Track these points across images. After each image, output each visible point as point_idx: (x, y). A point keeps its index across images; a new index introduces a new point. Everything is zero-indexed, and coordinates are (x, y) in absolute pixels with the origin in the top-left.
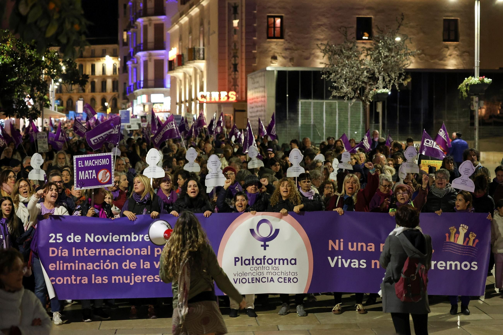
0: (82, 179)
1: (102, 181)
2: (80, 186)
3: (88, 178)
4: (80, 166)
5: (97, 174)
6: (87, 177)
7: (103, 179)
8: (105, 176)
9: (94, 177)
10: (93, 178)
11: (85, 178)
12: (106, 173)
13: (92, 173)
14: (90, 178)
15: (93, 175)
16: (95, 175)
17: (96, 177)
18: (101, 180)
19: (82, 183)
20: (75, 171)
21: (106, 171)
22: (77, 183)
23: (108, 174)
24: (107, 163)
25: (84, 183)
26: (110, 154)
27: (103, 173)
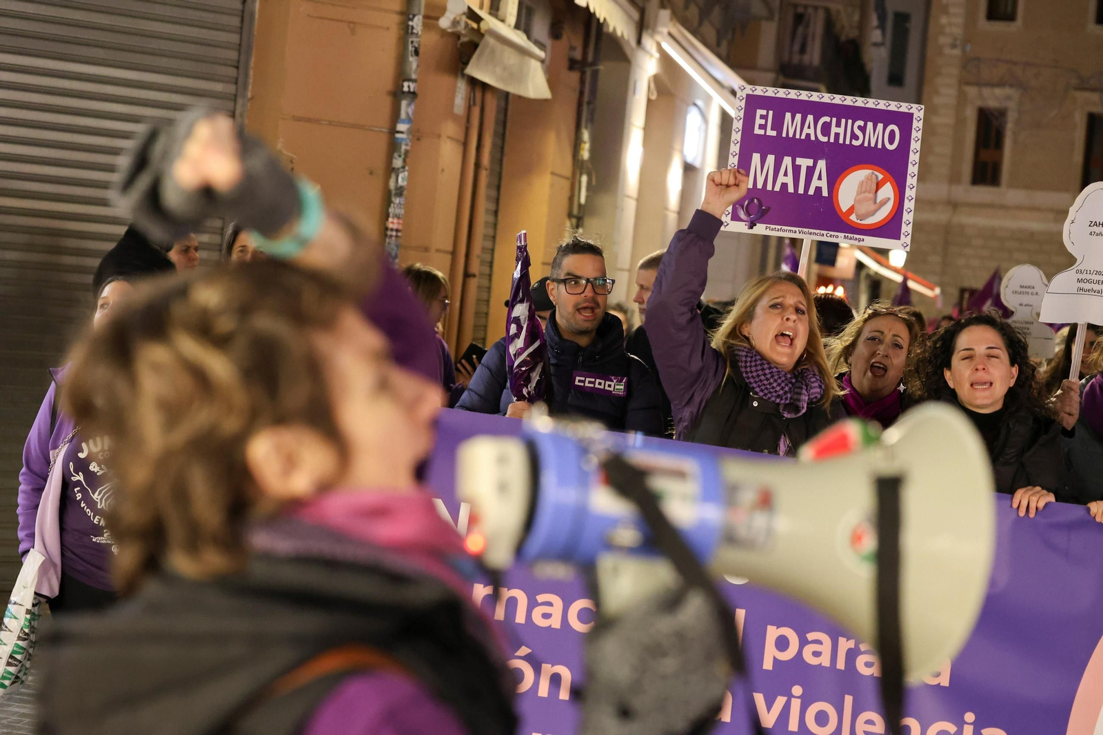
0: (760, 186)
1: (853, 217)
2: (748, 213)
3: (791, 189)
4: (758, 132)
5: (833, 182)
6: (784, 186)
7: (862, 209)
8: (871, 195)
9: (818, 189)
10: (811, 192)
11: (777, 188)
12: (879, 186)
14: (801, 191)
15: (815, 183)
16: (823, 184)
17: (825, 193)
18: (851, 210)
19: (761, 204)
21: (881, 177)
23: (887, 191)
24: (891, 141)
25: (768, 209)
26: (911, 111)
27: (864, 184)
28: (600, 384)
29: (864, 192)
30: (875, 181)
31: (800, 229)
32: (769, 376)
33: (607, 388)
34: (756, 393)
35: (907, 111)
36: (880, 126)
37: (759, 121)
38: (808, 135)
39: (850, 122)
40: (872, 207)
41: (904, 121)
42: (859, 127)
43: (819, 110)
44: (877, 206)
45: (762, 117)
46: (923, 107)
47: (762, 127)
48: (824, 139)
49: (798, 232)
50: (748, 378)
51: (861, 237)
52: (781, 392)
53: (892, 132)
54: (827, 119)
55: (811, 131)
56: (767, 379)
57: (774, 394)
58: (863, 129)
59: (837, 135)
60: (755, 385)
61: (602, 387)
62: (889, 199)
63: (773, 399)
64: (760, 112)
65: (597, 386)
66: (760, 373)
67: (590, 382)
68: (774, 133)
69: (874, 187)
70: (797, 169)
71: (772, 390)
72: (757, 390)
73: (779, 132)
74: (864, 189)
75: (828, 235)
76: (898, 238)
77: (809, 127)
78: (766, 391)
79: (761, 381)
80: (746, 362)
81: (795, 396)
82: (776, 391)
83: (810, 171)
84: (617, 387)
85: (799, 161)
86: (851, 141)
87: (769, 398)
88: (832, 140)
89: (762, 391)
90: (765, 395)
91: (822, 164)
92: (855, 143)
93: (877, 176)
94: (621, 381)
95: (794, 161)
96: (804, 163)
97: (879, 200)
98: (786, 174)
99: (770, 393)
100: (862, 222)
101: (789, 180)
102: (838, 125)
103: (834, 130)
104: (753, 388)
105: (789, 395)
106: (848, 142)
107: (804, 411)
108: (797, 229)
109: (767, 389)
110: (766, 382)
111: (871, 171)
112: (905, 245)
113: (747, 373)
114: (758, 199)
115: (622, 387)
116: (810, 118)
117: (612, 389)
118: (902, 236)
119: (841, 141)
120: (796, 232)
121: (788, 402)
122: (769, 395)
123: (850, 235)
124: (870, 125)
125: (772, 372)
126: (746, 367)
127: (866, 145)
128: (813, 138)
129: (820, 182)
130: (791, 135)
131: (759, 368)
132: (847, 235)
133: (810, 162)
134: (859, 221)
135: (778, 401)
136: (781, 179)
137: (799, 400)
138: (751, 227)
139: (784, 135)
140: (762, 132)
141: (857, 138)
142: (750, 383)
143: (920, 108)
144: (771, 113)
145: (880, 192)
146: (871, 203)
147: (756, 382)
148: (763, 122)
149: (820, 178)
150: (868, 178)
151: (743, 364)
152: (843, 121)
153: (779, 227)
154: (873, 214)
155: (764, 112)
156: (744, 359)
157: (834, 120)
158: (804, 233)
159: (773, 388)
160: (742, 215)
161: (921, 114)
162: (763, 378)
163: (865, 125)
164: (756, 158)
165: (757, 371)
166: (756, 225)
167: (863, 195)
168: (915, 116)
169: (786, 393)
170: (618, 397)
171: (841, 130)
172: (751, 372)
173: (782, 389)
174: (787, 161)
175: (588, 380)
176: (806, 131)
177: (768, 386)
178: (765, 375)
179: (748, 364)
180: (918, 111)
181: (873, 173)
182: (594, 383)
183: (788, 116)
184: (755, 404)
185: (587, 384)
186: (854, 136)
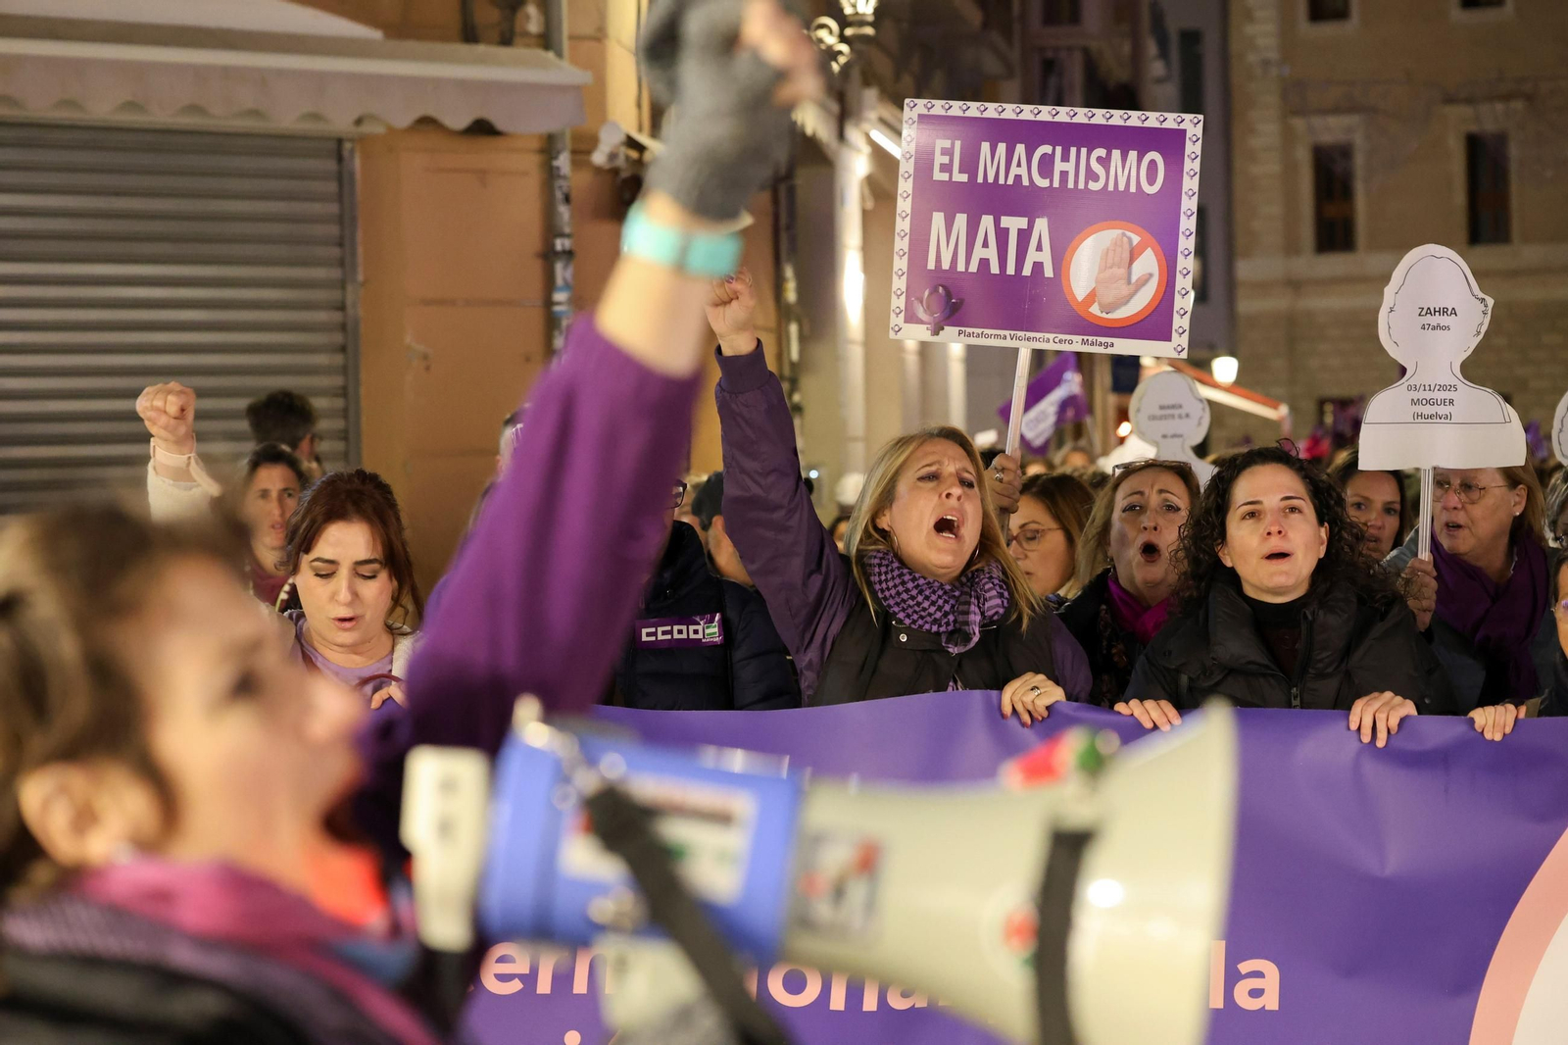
0: (946, 265)
1: (1095, 309)
2: (931, 312)
3: (995, 269)
4: (939, 176)
6: (984, 263)
7: (1108, 295)
8: (1122, 271)
9: (1038, 267)
10: (1027, 271)
11: (973, 267)
12: (1134, 255)
14: (1011, 270)
15: (1032, 256)
16: (1045, 257)
17: (1049, 272)
18: (1092, 297)
19: (949, 295)
20: (904, 205)
21: (1136, 239)
22: (913, 291)
23: (1148, 263)
24: (1151, 181)
25: (961, 302)
26: (1182, 126)
27: (1109, 255)
28: (680, 632)
29: (1111, 267)
30: (1127, 247)
31: (1013, 333)
32: (914, 592)
33: (692, 636)
34: (900, 621)
35: (1174, 126)
36: (1133, 155)
37: (939, 159)
38: (1018, 178)
39: (1084, 151)
40: (1125, 290)
41: (1171, 143)
42: (1099, 159)
43: (1033, 134)
44: (1132, 288)
45: (944, 152)
46: (1201, 117)
47: (946, 168)
48: (1043, 183)
49: (1008, 337)
50: (885, 599)
51: (1109, 340)
52: (938, 615)
53: (1153, 163)
54: (1046, 149)
55: (1023, 171)
56: (913, 598)
57: (928, 619)
58: (1105, 162)
59: (1064, 174)
60: (896, 609)
61: (684, 636)
62: (1151, 275)
63: (927, 627)
64: (941, 143)
65: (676, 636)
66: (901, 588)
67: (664, 633)
68: (964, 178)
69: (1126, 255)
70: (1002, 235)
71: (923, 614)
72: (901, 615)
73: (973, 175)
74: (1109, 262)
75: (1057, 340)
76: (1168, 338)
77: (1019, 165)
78: (915, 617)
79: (904, 601)
80: (880, 574)
81: (961, 618)
82: (930, 615)
83: (1024, 236)
84: (707, 631)
85: (1006, 221)
86: (1086, 183)
87: (921, 627)
88: (1056, 184)
89: (908, 616)
90: (914, 622)
91: (1042, 225)
92: (1094, 186)
93: (1130, 239)
94: (712, 621)
95: (997, 222)
96: (1014, 224)
97: (1134, 278)
98: (985, 245)
99: (922, 617)
100: (1109, 316)
101: (992, 254)
102: (1065, 158)
103: (1059, 166)
104: (895, 613)
105: (951, 618)
106: (1081, 186)
107: (976, 639)
108: (1007, 333)
109: (915, 612)
110: (911, 603)
111: (1120, 231)
112: (1179, 349)
113: (882, 591)
114: (942, 286)
115: (716, 630)
116: (1020, 149)
117: (700, 636)
118: (1174, 335)
119: (1071, 185)
120: (1005, 338)
121: (950, 628)
122: (920, 622)
123: (1090, 338)
124: (1116, 154)
125: (918, 585)
126: (880, 582)
127: (1111, 188)
128: (1026, 182)
129: (1040, 255)
130: (991, 180)
131: (897, 581)
132: (1085, 338)
133: (1022, 222)
134: (1104, 315)
135: (935, 628)
136: (979, 252)
137: (967, 623)
138: (935, 333)
139: (980, 180)
140: (945, 177)
141: (1096, 178)
142: (890, 606)
143: (1196, 121)
144: (958, 144)
145: (1136, 265)
146: (1123, 282)
147: (897, 604)
148: (946, 160)
149: (1039, 248)
150: (1116, 244)
151: (877, 579)
152: (1073, 150)
153: (979, 331)
154: (1128, 301)
155: (947, 142)
156: (877, 570)
157: (1059, 149)
158: (1019, 339)
159: (924, 609)
160: (921, 313)
161: (1199, 130)
162: (905, 596)
163: (1109, 154)
164: (938, 219)
165: (895, 586)
166: (943, 329)
167: (1108, 272)
168: (1188, 135)
169: (946, 614)
170: (713, 646)
171: (1070, 167)
172: (888, 589)
173: (940, 609)
174: (987, 222)
175: (660, 629)
176: (1014, 170)
177: (916, 608)
178: (907, 591)
179: (883, 577)
180: (1192, 126)
181: (1124, 235)
182: (670, 632)
183: (985, 147)
184: (904, 638)
185: (660, 637)
186: (1091, 175)
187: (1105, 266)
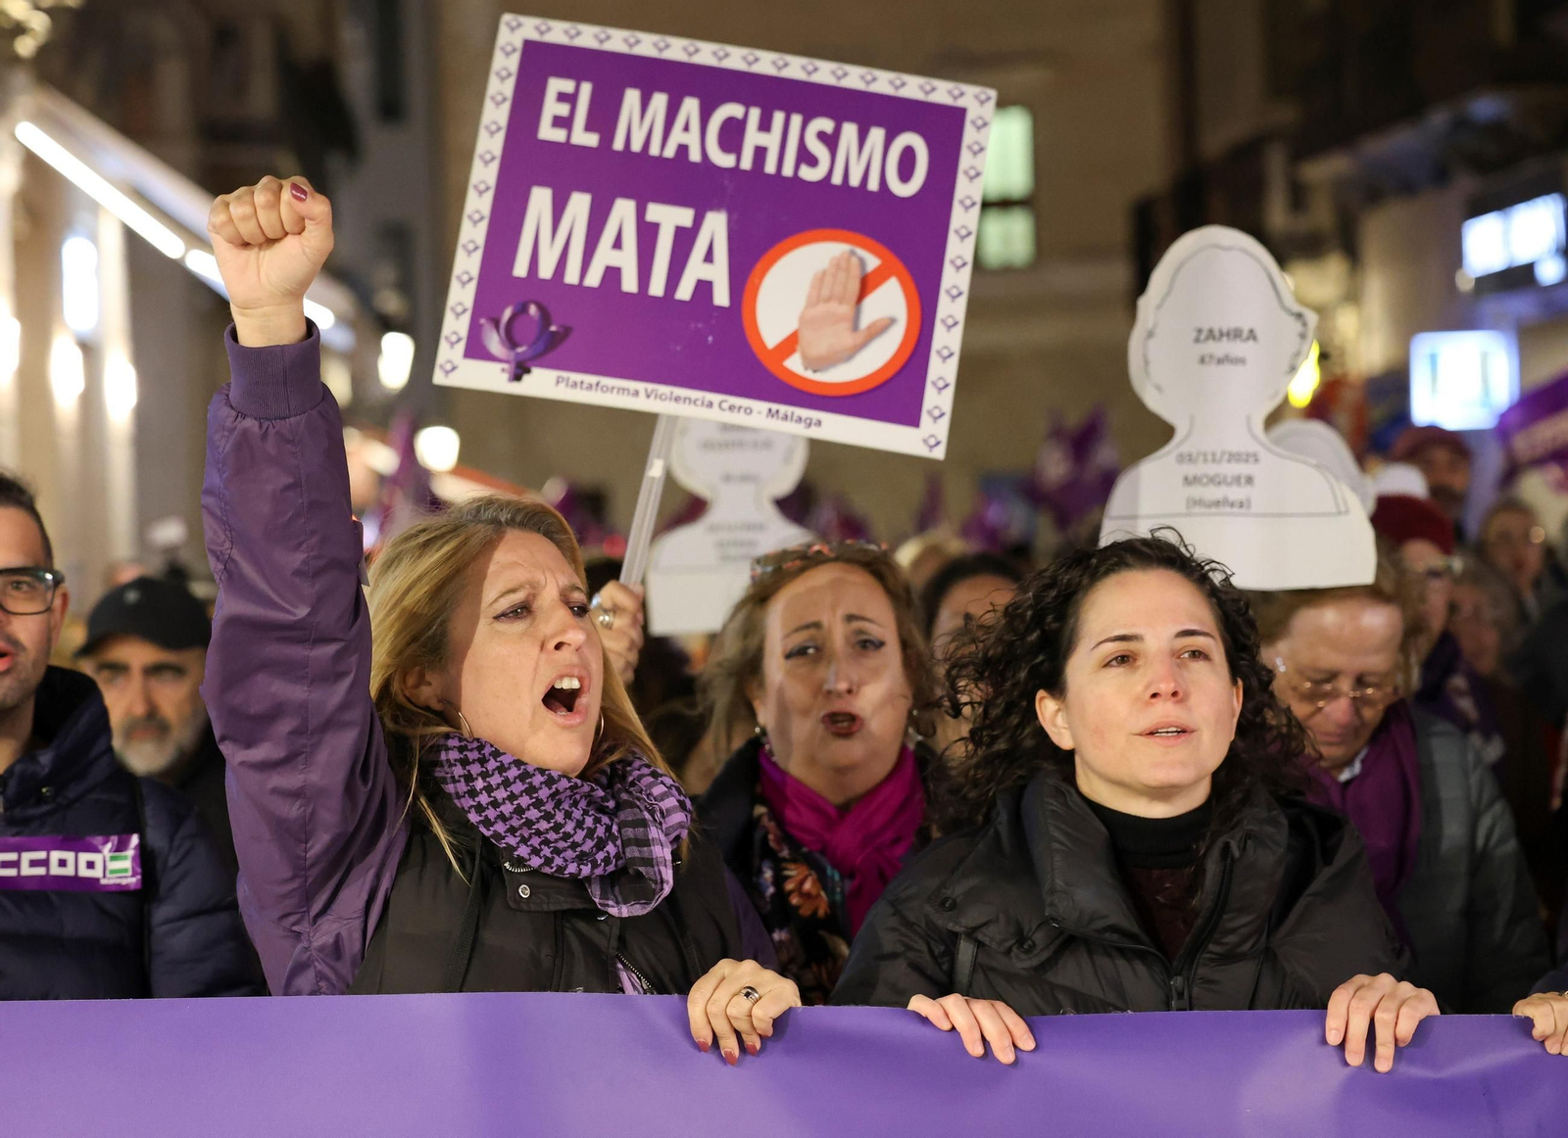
0: (546, 271)
1: (794, 364)
2: (511, 341)
3: (630, 284)
5: (747, 262)
6: (612, 274)
7: (818, 343)
8: (845, 309)
9: (704, 288)
10: (684, 292)
11: (593, 279)
12: (867, 285)
13: (684, 240)
14: (657, 288)
15: (695, 270)
16: (719, 275)
17: (721, 297)
18: (790, 344)
19: (546, 317)
21: (873, 262)
22: (484, 309)
23: (890, 300)
24: (906, 175)
25: (566, 332)
26: (960, 103)
27: (828, 279)
28: (62, 864)
29: (828, 300)
31: (650, 386)
33: (83, 873)
35: (948, 100)
36: (877, 135)
37: (552, 108)
38: (683, 149)
39: (796, 119)
40: (848, 339)
41: (943, 126)
42: (822, 136)
43: (713, 86)
44: (859, 338)
45: (562, 97)
46: (993, 90)
47: (562, 123)
48: (725, 160)
49: (643, 393)
51: (815, 414)
53: (909, 150)
54: (733, 110)
55: (692, 140)
58: (831, 141)
59: (760, 153)
61: (69, 871)
62: (892, 321)
63: (572, 868)
64: (557, 85)
67: (32, 864)
68: (592, 140)
70: (647, 233)
73: (607, 137)
74: (825, 292)
76: (915, 423)
77: (686, 129)
78: (547, 851)
84: (112, 866)
85: (656, 212)
86: (796, 169)
87: (560, 869)
88: (746, 163)
89: (535, 850)
90: (548, 861)
91: (716, 225)
92: (809, 174)
93: (862, 263)
94: (122, 847)
95: (641, 212)
96: (669, 217)
97: (865, 321)
98: (618, 244)
101: (627, 261)
102: (765, 126)
103: (753, 138)
105: (612, 850)
106: (788, 171)
108: (640, 387)
112: (933, 442)
114: (539, 306)
115: (129, 863)
116: (691, 106)
118: (925, 418)
119: (770, 167)
120: (637, 394)
122: (558, 860)
124: (850, 131)
127: (837, 179)
128: (695, 156)
129: (709, 270)
130: (636, 147)
132: (775, 407)
133: (684, 216)
134: (809, 375)
136: (604, 257)
137: (649, 862)
138: (517, 377)
139: (619, 145)
140: (559, 135)
141: (813, 161)
143: (984, 95)
144: (586, 89)
145: (869, 302)
146: (845, 326)
148: (563, 110)
149: (708, 258)
150: (838, 265)
152: (779, 117)
153: (593, 380)
155: (568, 86)
157: (755, 114)
158: (661, 398)
160: (494, 342)
161: (988, 111)
163: (837, 131)
164: (540, 199)
166: (528, 371)
167: (822, 308)
168: (970, 116)
170: (121, 892)
171: (771, 141)
174: (624, 210)
175: (27, 857)
176: (677, 136)
180: (978, 104)
181: (853, 253)
182: (45, 863)
183: (632, 97)
185: (26, 871)
186: (806, 157)
187: (816, 297)
